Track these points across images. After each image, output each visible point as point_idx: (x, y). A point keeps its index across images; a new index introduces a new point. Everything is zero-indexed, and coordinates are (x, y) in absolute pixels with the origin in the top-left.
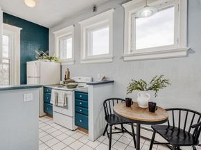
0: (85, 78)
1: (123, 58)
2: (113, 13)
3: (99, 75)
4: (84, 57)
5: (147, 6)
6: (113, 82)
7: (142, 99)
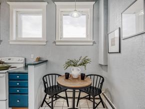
0: (18, 58)
1: (55, 42)
2: (47, 6)
3: (32, 55)
4: (14, 38)
5: (75, 10)
6: (47, 61)
7: (75, 72)
